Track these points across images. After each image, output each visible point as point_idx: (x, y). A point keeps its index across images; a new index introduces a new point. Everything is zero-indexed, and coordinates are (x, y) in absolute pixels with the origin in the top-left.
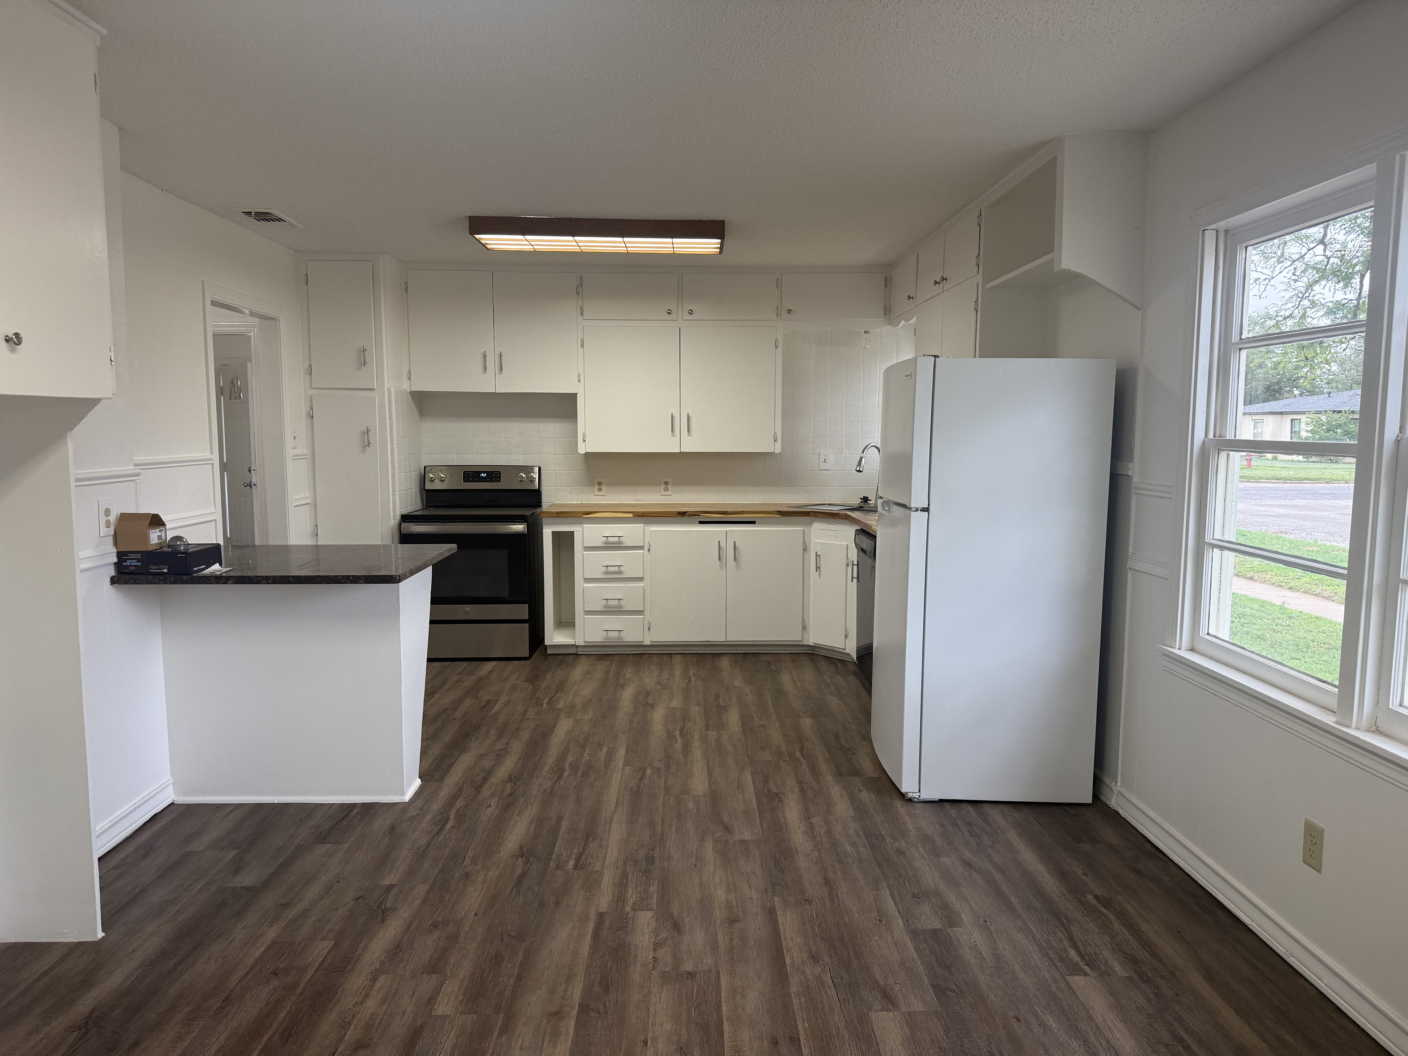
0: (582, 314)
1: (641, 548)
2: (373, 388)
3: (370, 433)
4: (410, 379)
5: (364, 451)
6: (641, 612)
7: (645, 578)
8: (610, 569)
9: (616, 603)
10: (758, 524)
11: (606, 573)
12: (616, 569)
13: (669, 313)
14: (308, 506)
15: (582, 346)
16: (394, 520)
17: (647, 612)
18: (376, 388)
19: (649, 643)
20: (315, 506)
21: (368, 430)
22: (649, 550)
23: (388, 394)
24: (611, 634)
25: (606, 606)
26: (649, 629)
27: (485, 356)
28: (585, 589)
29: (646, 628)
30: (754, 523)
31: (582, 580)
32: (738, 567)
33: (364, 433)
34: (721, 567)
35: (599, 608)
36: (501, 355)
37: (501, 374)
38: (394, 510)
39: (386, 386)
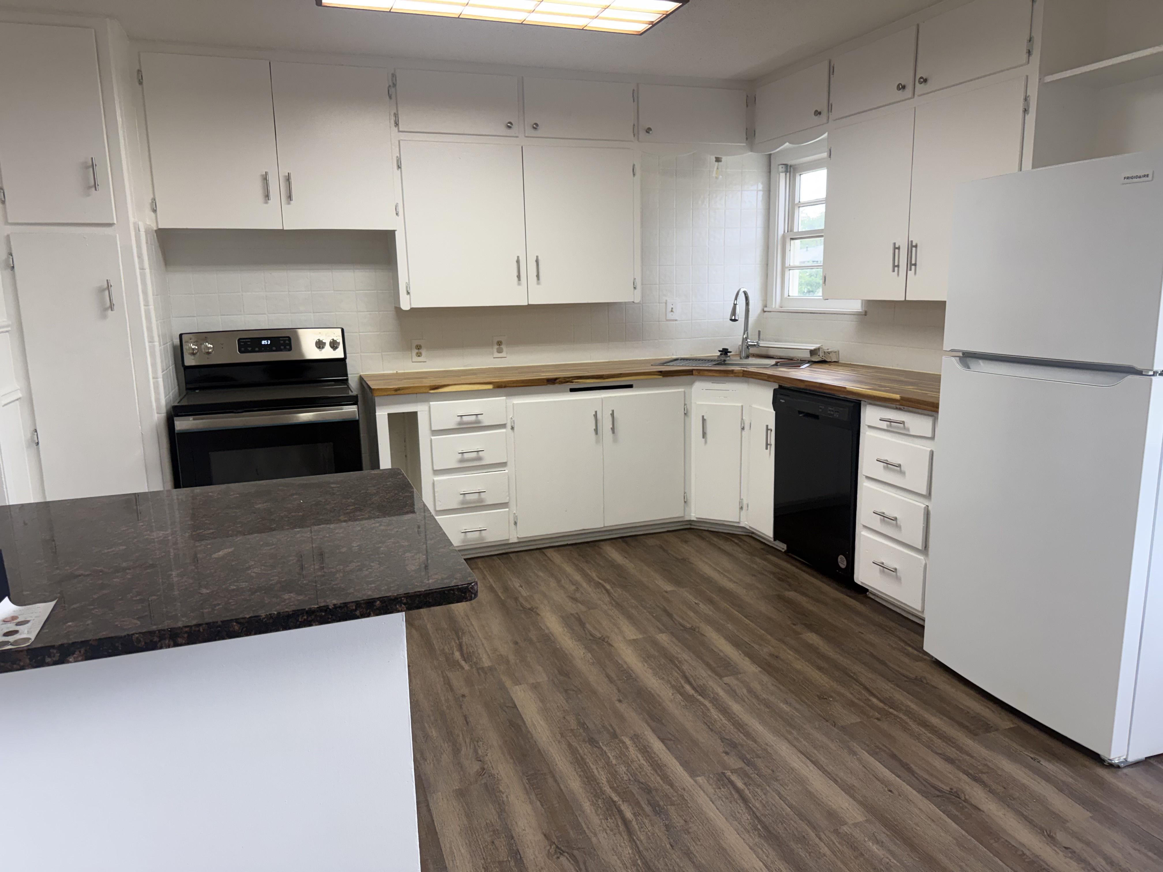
0: (397, 124)
1: (503, 426)
2: (111, 222)
3: (112, 289)
4: (155, 211)
5: (104, 317)
6: (505, 505)
7: (509, 464)
8: (466, 456)
9: (475, 497)
10: (635, 388)
11: (462, 461)
12: (474, 455)
13: (509, 127)
14: (17, 402)
15: (399, 167)
16: (158, 413)
17: (513, 504)
18: (115, 222)
19: (516, 540)
20: (29, 401)
21: (109, 287)
22: (512, 428)
23: (135, 231)
24: (469, 535)
25: (463, 502)
26: (516, 523)
27: (265, 178)
28: (435, 483)
29: (512, 522)
30: (630, 386)
31: (431, 471)
32: (615, 440)
33: (101, 290)
34: (597, 441)
35: (455, 506)
36: (288, 179)
37: (289, 204)
38: (158, 400)
39: (132, 220)
